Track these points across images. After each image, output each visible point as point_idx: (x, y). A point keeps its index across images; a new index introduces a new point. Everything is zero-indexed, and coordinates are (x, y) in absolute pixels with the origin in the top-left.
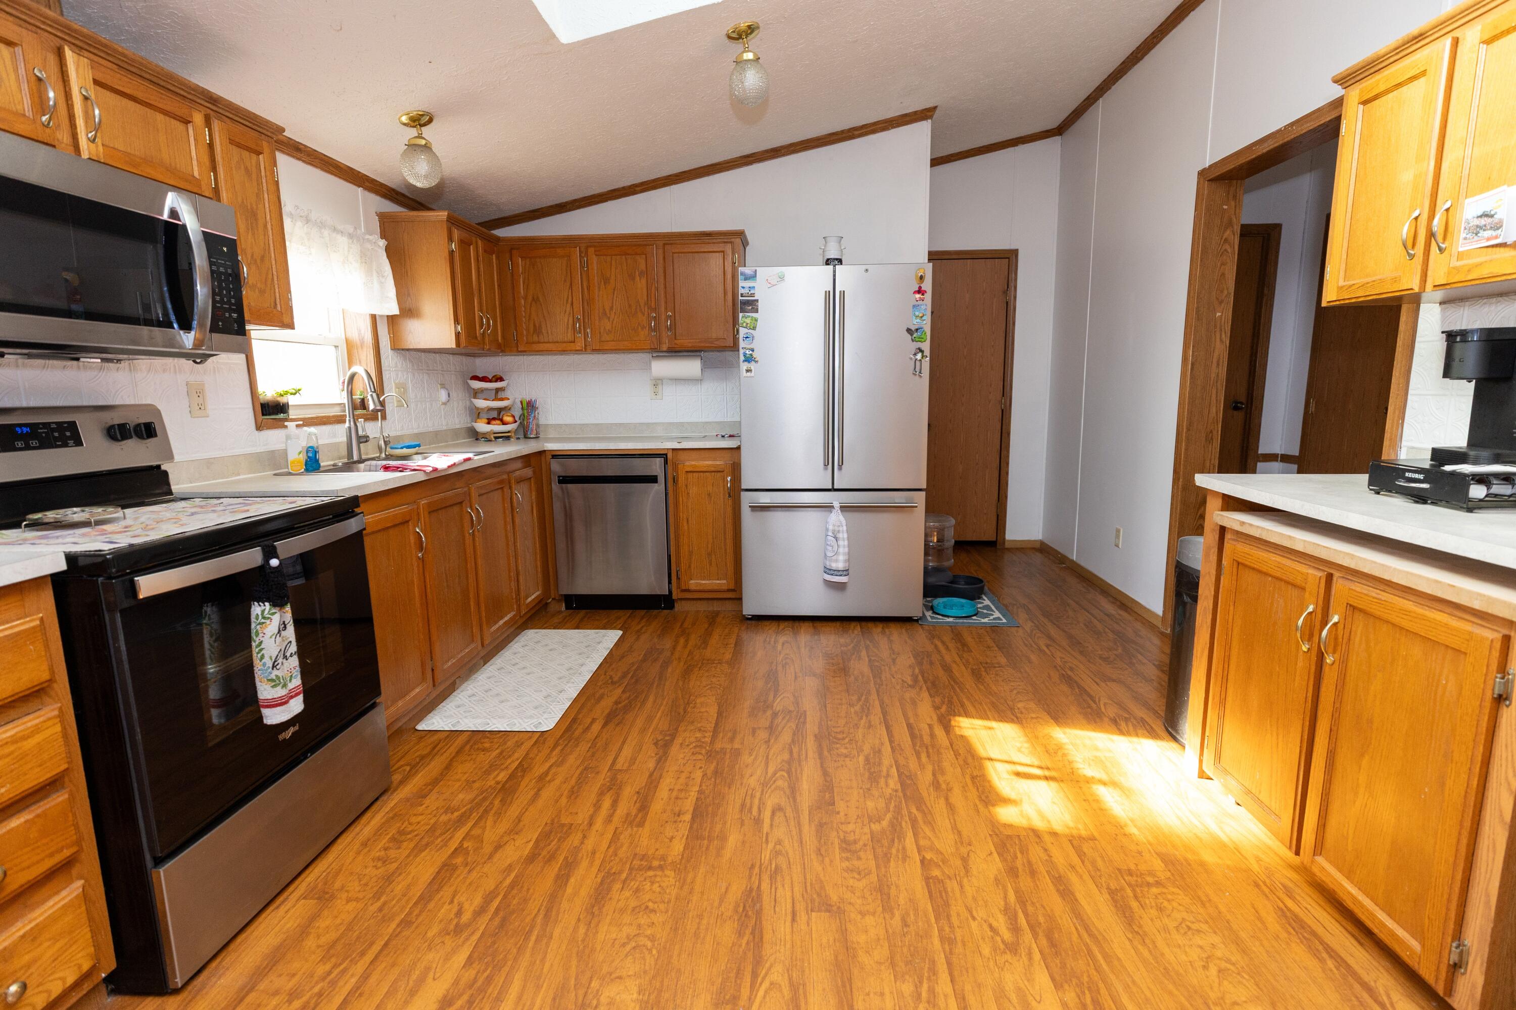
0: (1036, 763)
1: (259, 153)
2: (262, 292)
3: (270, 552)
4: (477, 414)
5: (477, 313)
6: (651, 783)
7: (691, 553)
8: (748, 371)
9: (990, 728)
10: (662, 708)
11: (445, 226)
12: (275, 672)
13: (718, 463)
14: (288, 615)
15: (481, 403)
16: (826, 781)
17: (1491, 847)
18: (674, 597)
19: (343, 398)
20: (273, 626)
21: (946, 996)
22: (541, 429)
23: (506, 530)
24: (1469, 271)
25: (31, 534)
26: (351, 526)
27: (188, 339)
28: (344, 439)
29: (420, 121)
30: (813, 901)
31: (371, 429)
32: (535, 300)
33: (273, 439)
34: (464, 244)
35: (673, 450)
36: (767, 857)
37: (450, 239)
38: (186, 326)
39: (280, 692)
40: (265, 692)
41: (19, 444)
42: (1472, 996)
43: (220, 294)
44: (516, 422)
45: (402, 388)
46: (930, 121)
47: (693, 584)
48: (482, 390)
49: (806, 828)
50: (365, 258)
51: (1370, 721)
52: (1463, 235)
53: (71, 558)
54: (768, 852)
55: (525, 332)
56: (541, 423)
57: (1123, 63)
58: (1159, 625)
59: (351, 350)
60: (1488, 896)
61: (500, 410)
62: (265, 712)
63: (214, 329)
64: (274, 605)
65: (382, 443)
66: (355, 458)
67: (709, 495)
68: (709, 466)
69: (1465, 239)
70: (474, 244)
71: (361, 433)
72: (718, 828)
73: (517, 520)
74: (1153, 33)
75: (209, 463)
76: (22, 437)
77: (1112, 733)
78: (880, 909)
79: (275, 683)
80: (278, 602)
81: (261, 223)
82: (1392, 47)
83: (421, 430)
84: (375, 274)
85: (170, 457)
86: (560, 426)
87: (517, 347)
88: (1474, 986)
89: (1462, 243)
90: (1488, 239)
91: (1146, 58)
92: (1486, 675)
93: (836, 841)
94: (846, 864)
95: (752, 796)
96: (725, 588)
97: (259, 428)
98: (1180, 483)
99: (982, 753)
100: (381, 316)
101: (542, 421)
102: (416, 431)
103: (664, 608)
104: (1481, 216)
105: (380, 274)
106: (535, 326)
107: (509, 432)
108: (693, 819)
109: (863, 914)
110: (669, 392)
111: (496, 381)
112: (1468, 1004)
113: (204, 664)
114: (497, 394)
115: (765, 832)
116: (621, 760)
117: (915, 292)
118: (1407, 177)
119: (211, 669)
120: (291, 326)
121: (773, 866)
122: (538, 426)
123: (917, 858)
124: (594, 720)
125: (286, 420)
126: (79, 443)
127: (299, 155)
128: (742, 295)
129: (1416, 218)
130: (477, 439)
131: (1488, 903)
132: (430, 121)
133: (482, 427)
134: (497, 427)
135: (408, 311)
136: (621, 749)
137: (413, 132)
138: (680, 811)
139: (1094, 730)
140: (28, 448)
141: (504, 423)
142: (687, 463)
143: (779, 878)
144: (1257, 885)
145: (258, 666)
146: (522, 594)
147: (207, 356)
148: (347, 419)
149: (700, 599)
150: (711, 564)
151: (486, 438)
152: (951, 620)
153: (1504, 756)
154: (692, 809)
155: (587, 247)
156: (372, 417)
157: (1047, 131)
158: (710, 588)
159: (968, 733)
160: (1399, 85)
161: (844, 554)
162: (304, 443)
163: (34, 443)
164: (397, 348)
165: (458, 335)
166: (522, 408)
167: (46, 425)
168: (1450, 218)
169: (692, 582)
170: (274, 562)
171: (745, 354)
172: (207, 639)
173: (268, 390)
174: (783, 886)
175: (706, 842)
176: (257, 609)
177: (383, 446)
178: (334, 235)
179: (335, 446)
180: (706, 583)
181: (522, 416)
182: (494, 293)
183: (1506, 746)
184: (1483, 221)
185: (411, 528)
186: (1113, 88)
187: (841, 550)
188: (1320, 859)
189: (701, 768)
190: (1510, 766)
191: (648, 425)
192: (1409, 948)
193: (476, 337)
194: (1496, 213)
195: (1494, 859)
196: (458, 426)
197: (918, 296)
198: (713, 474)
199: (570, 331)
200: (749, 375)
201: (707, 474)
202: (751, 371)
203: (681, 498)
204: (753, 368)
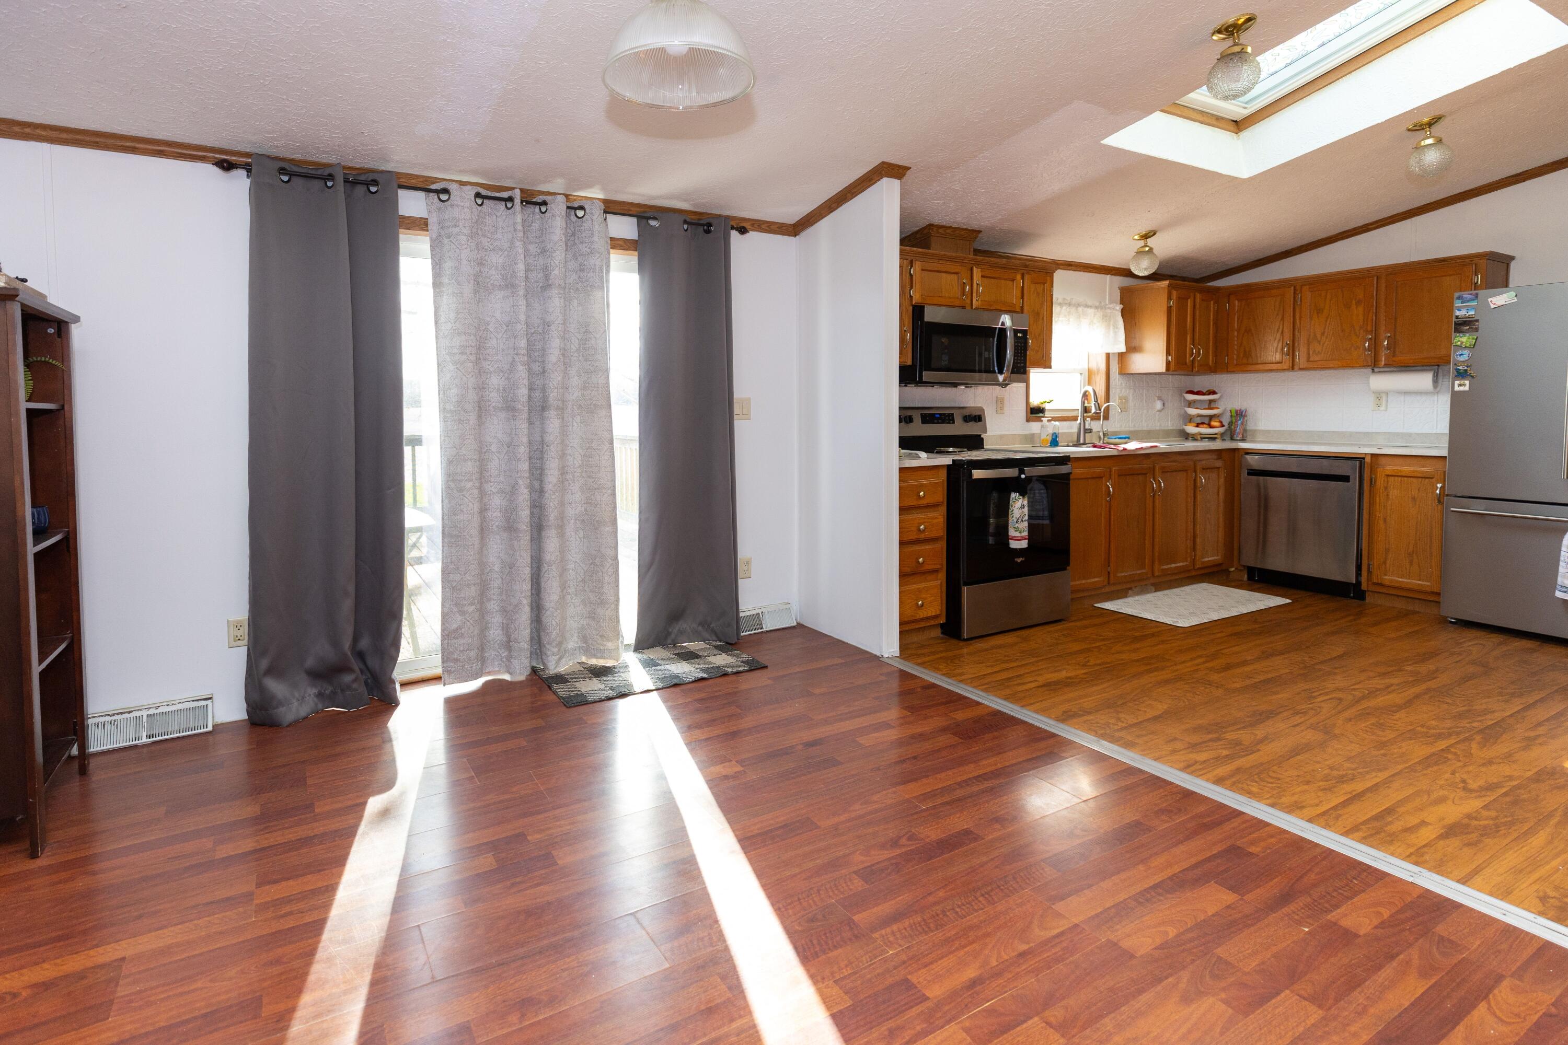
1: (1044, 283)
2: (1037, 351)
3: (1022, 472)
4: (1189, 419)
5: (1189, 345)
6: (1243, 663)
7: (1387, 551)
8: (1460, 385)
11: (1166, 291)
12: (1017, 525)
13: (1426, 469)
14: (1026, 502)
15: (1192, 411)
18: (1364, 586)
19: (1078, 406)
20: (1018, 504)
22: (1249, 433)
23: (1187, 502)
25: (938, 455)
26: (1064, 469)
27: (1001, 378)
28: (1076, 430)
29: (1146, 236)
31: (1096, 426)
32: (1248, 331)
33: (1035, 427)
34: (1182, 300)
35: (1372, 455)
37: (1170, 298)
38: (1001, 372)
39: (1017, 534)
40: (1012, 533)
41: (936, 421)
43: (1017, 356)
44: (1223, 426)
45: (1124, 401)
47: (1387, 579)
48: (1195, 401)
50: (1106, 318)
53: (954, 461)
55: (1235, 357)
56: (1248, 428)
59: (1090, 376)
61: (1211, 417)
62: (1011, 541)
63: (1012, 372)
64: (1020, 495)
65: (1101, 434)
66: (1082, 441)
67: (1414, 499)
68: (1414, 472)
70: (1192, 299)
71: (1087, 427)
73: (1199, 497)
75: (1001, 437)
76: (937, 419)
79: (1017, 529)
80: (1023, 494)
81: (1041, 318)
83: (1136, 429)
84: (1112, 328)
85: (985, 431)
86: (1269, 432)
87: (1227, 368)
95: (1321, 689)
97: (1028, 420)
100: (1114, 354)
101: (1251, 426)
102: (1132, 429)
103: (1352, 596)
105: (1115, 327)
106: (1245, 351)
107: (1216, 434)
110: (1396, 404)
111: (1209, 394)
113: (989, 518)
114: (1210, 404)
119: (992, 521)
120: (1050, 367)
122: (1245, 431)
125: (1043, 417)
126: (954, 423)
127: (1070, 268)
128: (1457, 317)
130: (1186, 439)
132: (1155, 234)
133: (1191, 429)
134: (1204, 430)
135: (1132, 347)
136: (1232, 647)
137: (1142, 243)
138: (1255, 677)
140: (938, 423)
141: (1211, 427)
142: (1389, 468)
145: (1010, 520)
146: (1199, 553)
147: (1007, 385)
148: (1079, 418)
150: (1412, 565)
151: (1194, 438)
155: (1302, 286)
156: (1096, 417)
162: (1051, 431)
163: (940, 421)
164: (1123, 372)
165: (1168, 363)
166: (1231, 416)
167: (944, 414)
169: (1387, 577)
170: (1023, 476)
171: (1457, 370)
172: (992, 506)
173: (1035, 401)
176: (1013, 495)
177: (1102, 437)
178: (1086, 309)
179: (1071, 434)
180: (1403, 581)
181: (1230, 423)
182: (1209, 330)
185: (1104, 481)
191: (1366, 434)
193: (1186, 363)
196: (1171, 428)
198: (1420, 479)
199: (1278, 354)
200: (1462, 388)
201: (1412, 479)
202: (1465, 385)
203: (1378, 499)
204: (1467, 382)
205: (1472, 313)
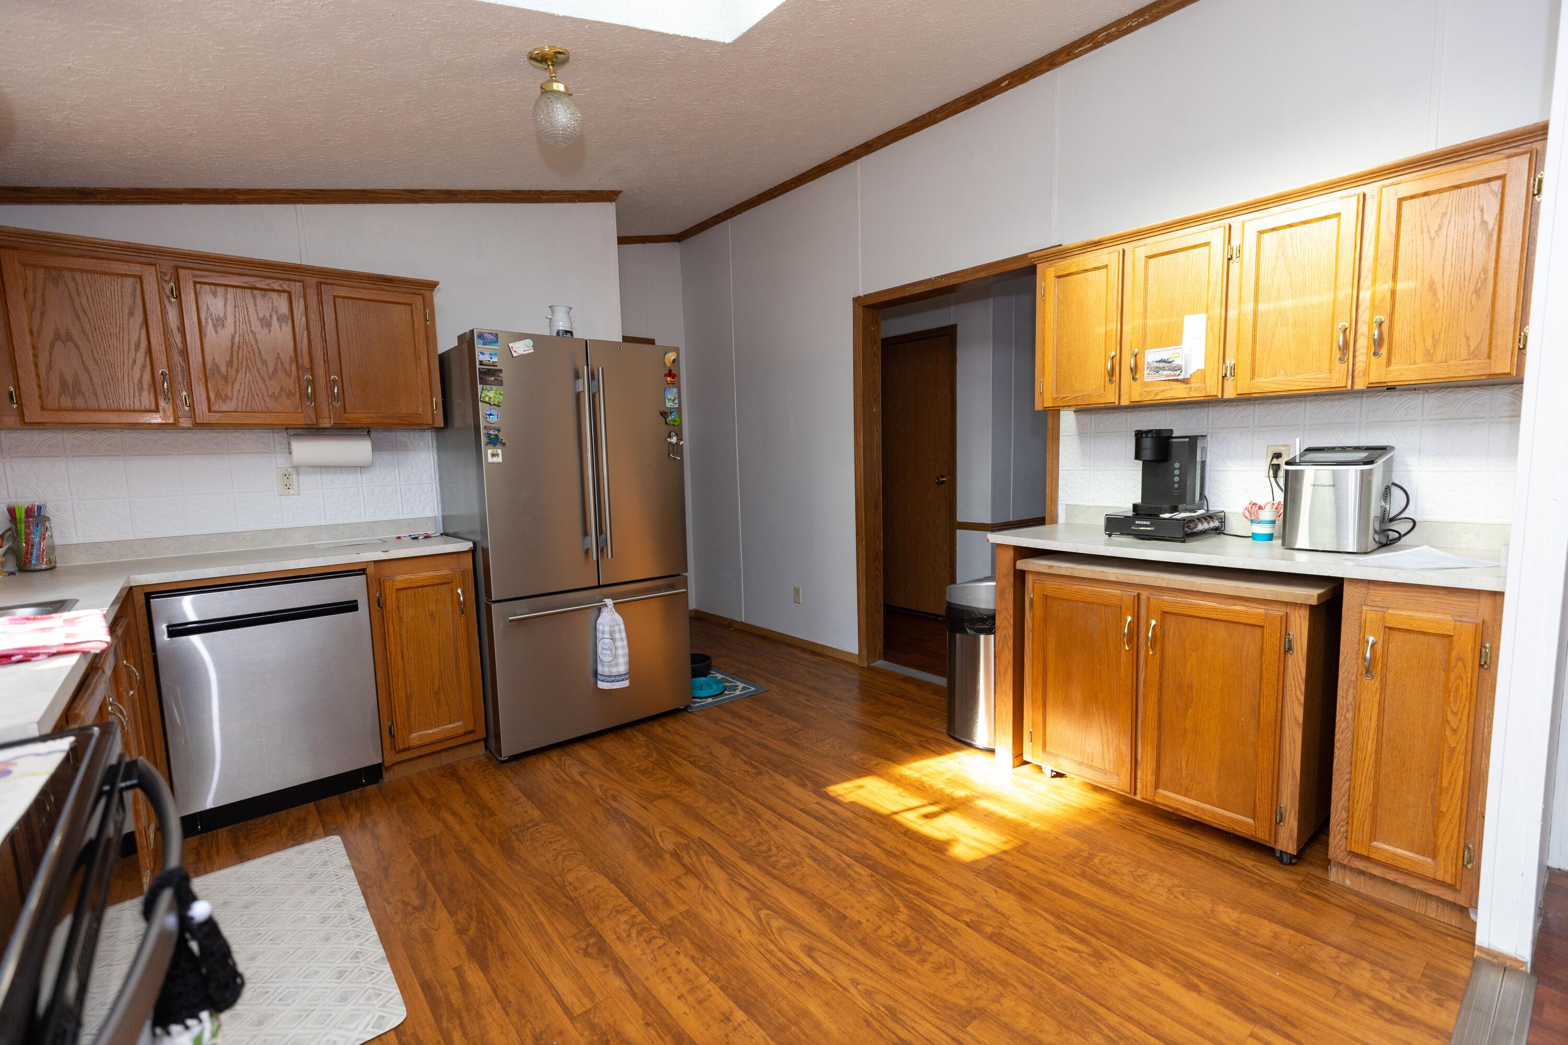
0: (925, 802)
6: (647, 1004)
8: (493, 455)
9: (861, 787)
10: (535, 908)
13: (442, 573)
16: (811, 898)
17: (1292, 741)
18: (387, 763)
21: (1121, 1024)
24: (1156, 394)
30: (951, 1017)
32: (64, 339)
35: (375, 562)
36: (867, 1004)
42: (1291, 836)
46: (614, 204)
47: (415, 737)
49: (855, 953)
51: (1190, 686)
52: (1146, 372)
54: (860, 998)
55: (37, 391)
57: (759, 196)
58: (857, 662)
60: (1294, 771)
67: (432, 616)
68: (429, 578)
69: (1149, 374)
72: (784, 1004)
74: (792, 179)
77: (935, 757)
78: (1000, 988)
82: (1078, 245)
87: (22, 415)
88: (1291, 830)
89: (1147, 376)
90: (1167, 376)
91: (781, 197)
92: (1280, 638)
93: (895, 950)
94: (928, 966)
95: (771, 952)
96: (462, 731)
98: (864, 544)
99: (885, 811)
101: (58, 540)
103: (368, 784)
104: (1160, 362)
106: (63, 380)
108: (747, 1011)
109: (996, 1000)
110: (308, 484)
112: (1288, 842)
115: (831, 981)
116: (570, 999)
117: (666, 375)
118: (1101, 330)
121: (882, 1009)
123: (963, 926)
124: (459, 972)
128: (481, 363)
129: (1113, 358)
131: (1294, 776)
136: (551, 987)
138: (723, 1014)
139: (922, 759)
142: (397, 579)
143: (901, 1017)
144: (1124, 828)
149: (422, 756)
150: (439, 706)
152: (710, 700)
153: (1293, 684)
154: (732, 1004)
155: (174, 269)
157: (670, 236)
158: (439, 737)
159: (852, 797)
160: (1087, 271)
161: (624, 656)
166: (14, 520)
168: (1138, 361)
169: (414, 735)
171: (489, 435)
174: (914, 1021)
175: (794, 1029)
180: (433, 732)
183: (1294, 679)
184: (1161, 365)
186: (744, 213)
187: (620, 652)
188: (1161, 791)
189: (678, 953)
190: (1297, 689)
191: (277, 532)
192: (1246, 824)
194: (1173, 361)
195: (1295, 748)
197: (669, 379)
198: (436, 587)
199: (145, 393)
200: (495, 460)
201: (427, 588)
202: (497, 455)
203: (391, 627)
204: (499, 451)
205: (495, 359)
